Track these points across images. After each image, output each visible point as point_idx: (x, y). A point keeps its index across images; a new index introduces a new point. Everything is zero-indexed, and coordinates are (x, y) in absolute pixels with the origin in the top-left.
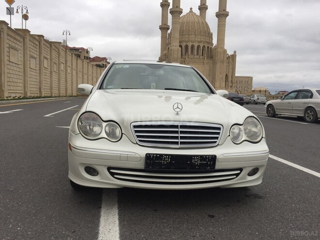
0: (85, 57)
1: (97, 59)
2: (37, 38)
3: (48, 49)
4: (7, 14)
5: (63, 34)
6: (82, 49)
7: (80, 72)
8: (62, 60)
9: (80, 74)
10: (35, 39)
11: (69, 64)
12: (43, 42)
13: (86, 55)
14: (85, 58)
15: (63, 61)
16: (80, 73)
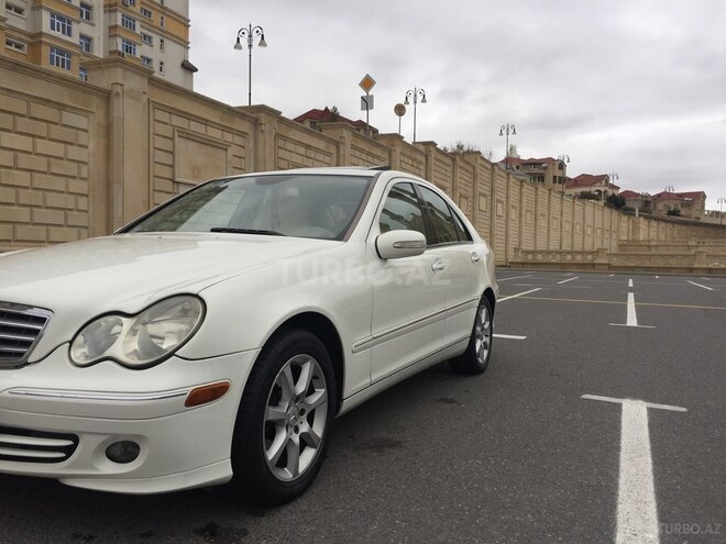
0: (555, 177)
1: (585, 179)
2: (422, 148)
3: (448, 169)
4: (362, 109)
5: (501, 134)
6: (550, 160)
7: (527, 211)
8: (483, 188)
9: (529, 218)
10: (417, 150)
11: (500, 195)
12: (433, 154)
13: (558, 173)
14: (555, 182)
15: (484, 192)
16: (529, 214)
